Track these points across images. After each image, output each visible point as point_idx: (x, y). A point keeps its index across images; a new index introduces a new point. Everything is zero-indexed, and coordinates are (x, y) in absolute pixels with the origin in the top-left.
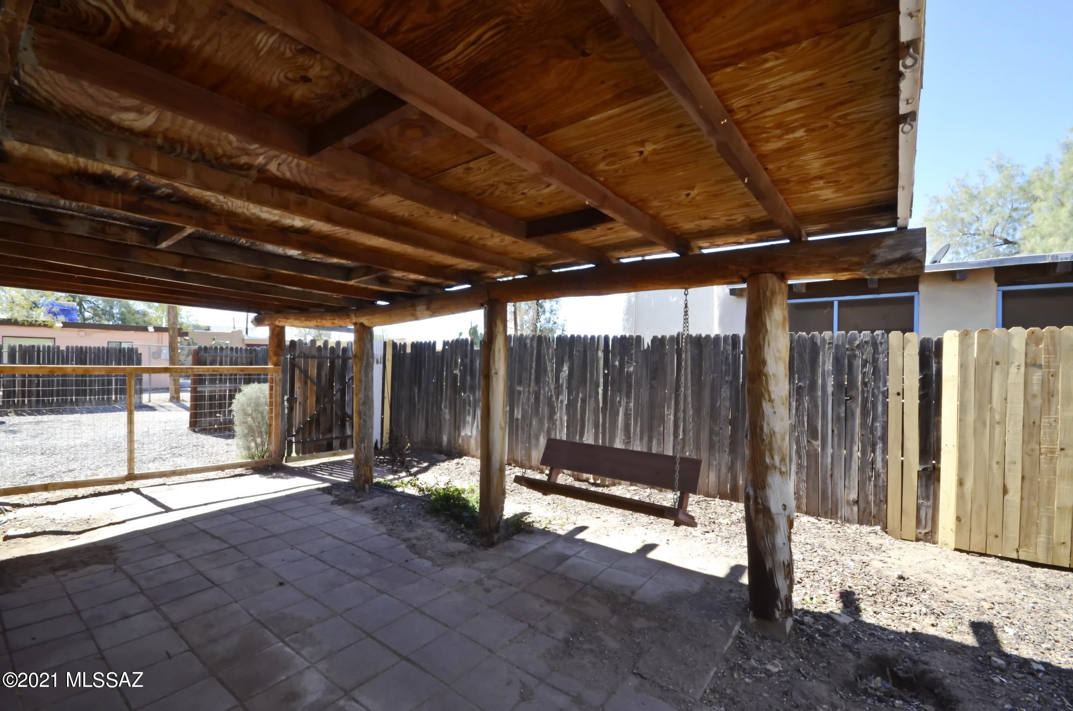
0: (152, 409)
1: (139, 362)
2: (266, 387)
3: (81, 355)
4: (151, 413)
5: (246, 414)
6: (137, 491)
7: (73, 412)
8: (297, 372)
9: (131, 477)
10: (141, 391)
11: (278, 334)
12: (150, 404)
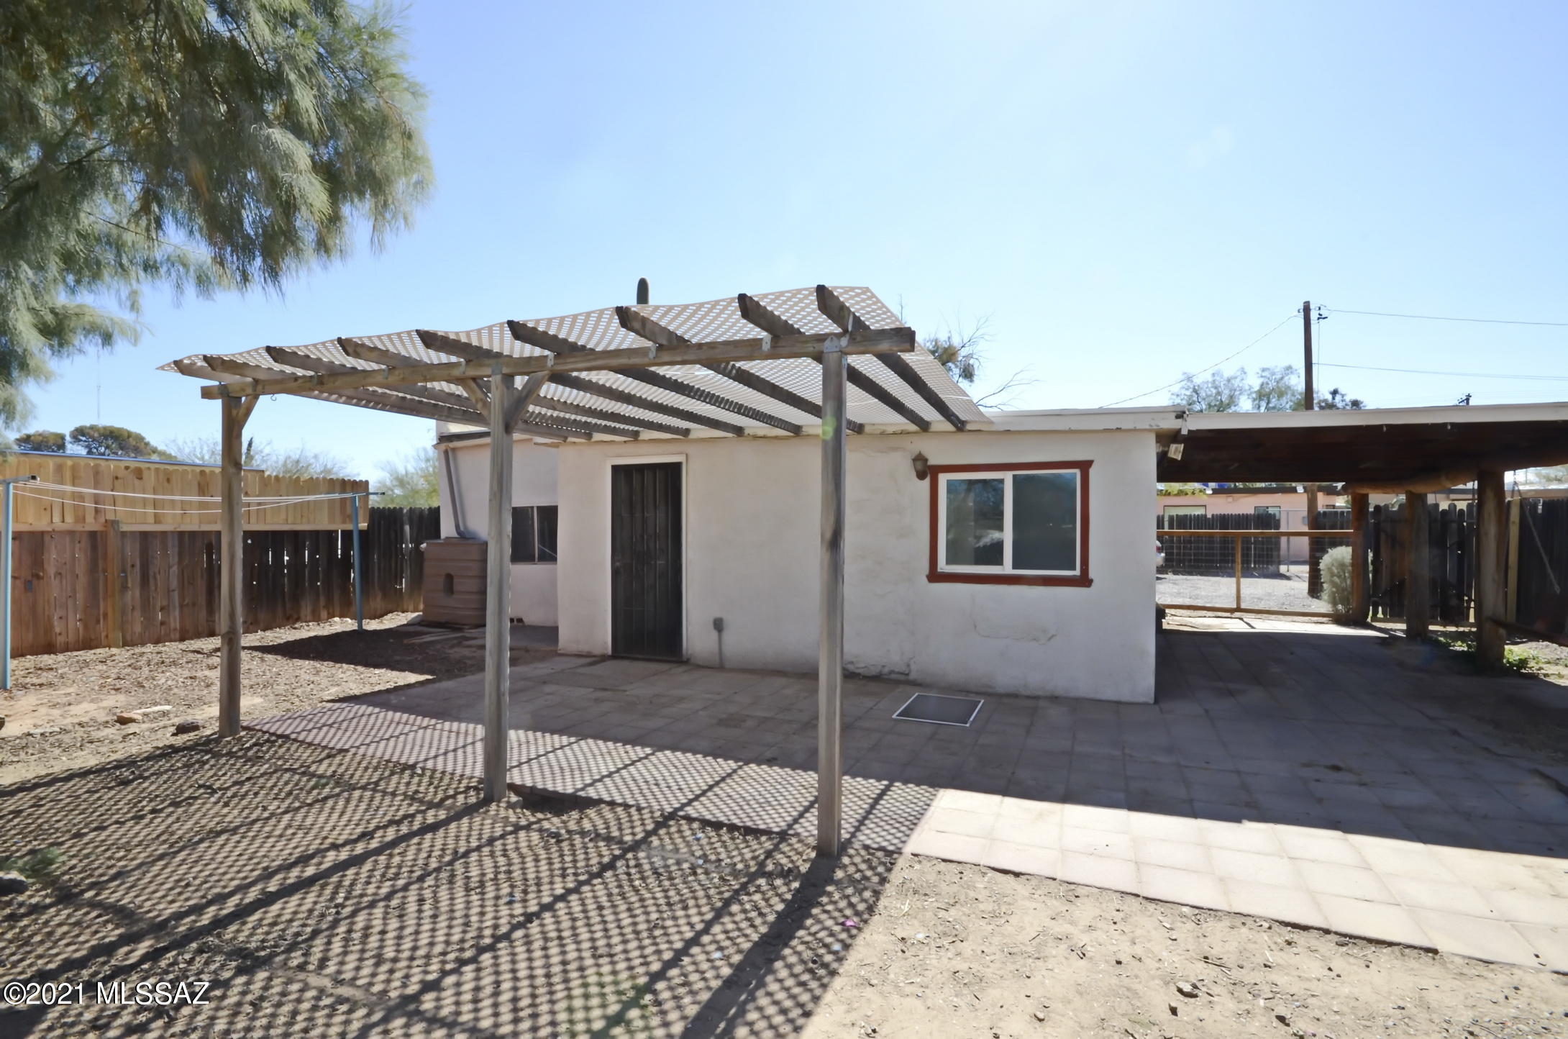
0: (1288, 578)
1: (1278, 527)
2: (1350, 549)
3: (1224, 521)
4: (1285, 582)
5: (1332, 575)
6: (1241, 619)
7: (1217, 575)
8: (1383, 536)
9: (1238, 609)
10: (1279, 563)
11: (1360, 503)
12: (1288, 574)
